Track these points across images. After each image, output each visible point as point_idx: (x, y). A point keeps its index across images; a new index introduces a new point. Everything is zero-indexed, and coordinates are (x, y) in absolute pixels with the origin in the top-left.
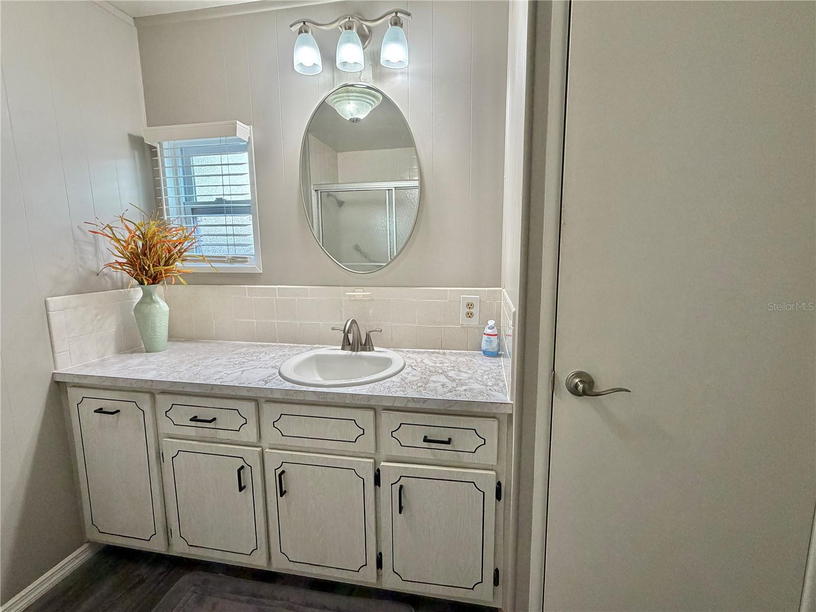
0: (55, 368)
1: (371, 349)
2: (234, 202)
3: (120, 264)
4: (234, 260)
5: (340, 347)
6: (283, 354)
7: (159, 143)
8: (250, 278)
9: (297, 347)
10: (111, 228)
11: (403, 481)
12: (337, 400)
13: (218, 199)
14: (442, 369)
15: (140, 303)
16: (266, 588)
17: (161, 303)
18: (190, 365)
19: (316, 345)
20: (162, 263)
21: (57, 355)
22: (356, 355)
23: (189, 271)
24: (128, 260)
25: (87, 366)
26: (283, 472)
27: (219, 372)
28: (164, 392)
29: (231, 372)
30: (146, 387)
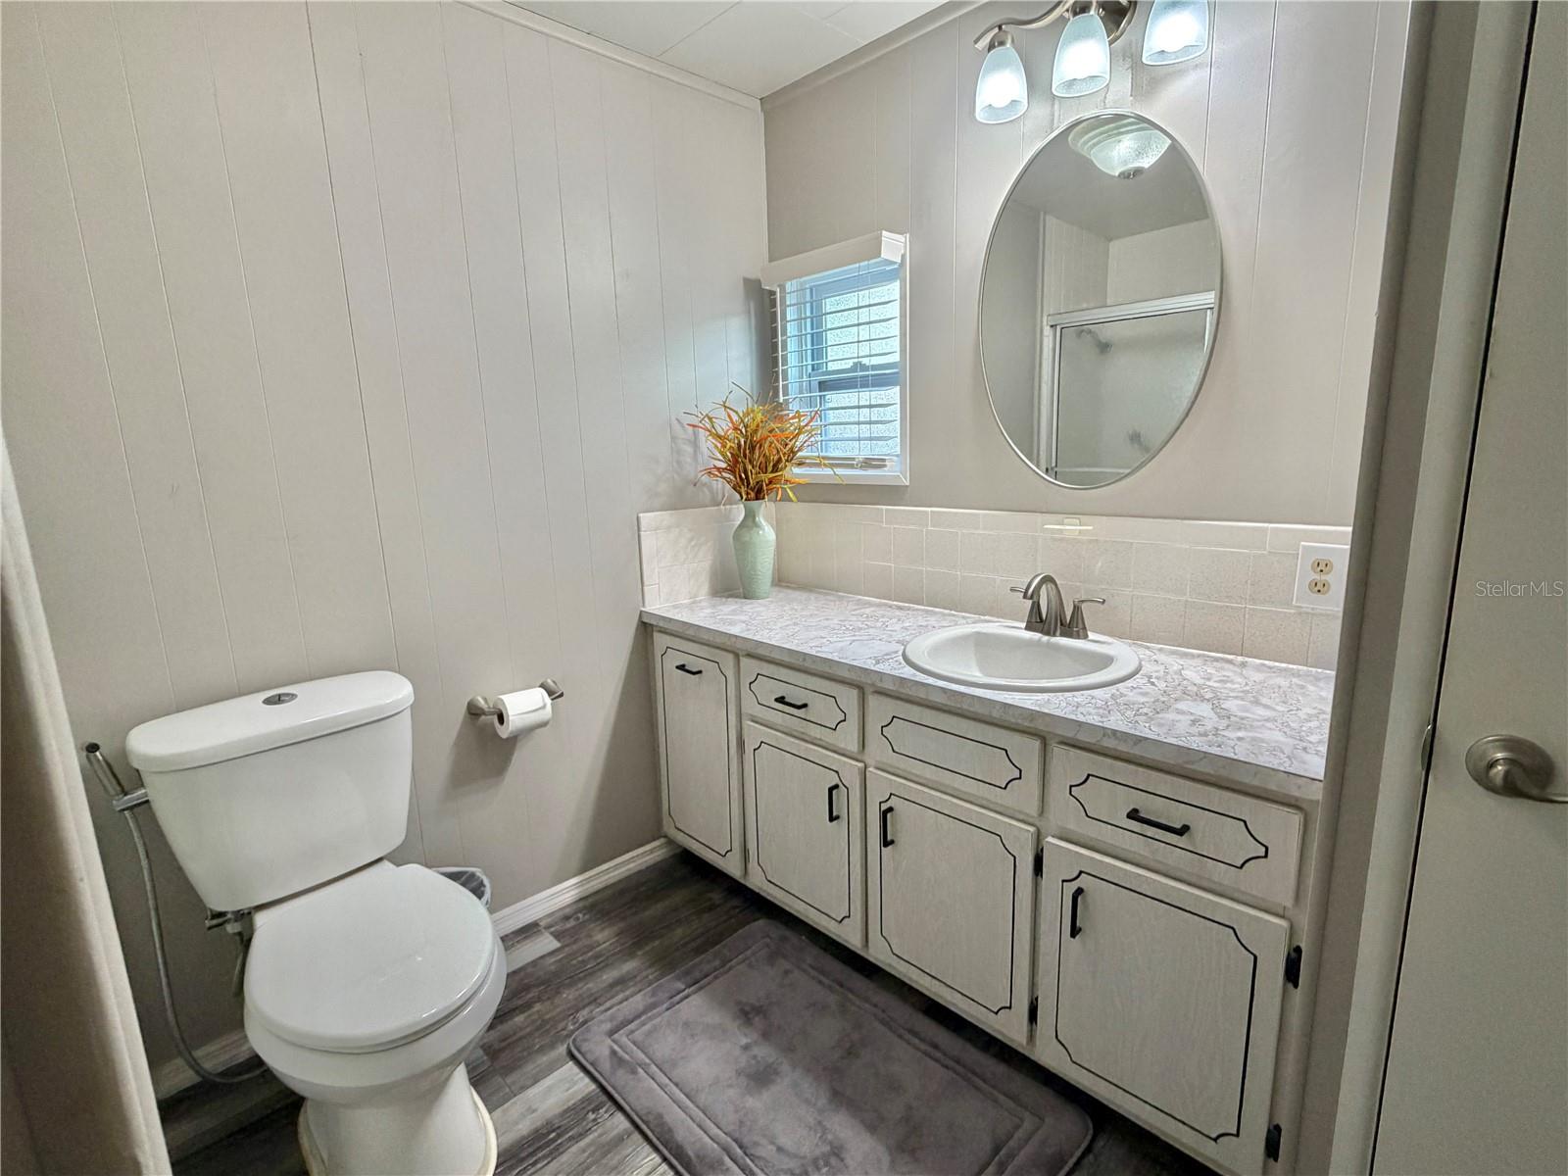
0: (644, 606)
1: (1081, 634)
2: (874, 368)
3: (718, 469)
4: (868, 463)
5: (1024, 625)
6: (924, 624)
7: (779, 286)
8: (889, 494)
9: (954, 615)
10: (710, 419)
11: (1084, 882)
12: (978, 709)
13: (855, 364)
14: (1213, 692)
15: (742, 525)
16: (858, 981)
17: (766, 528)
18: (788, 622)
19: (986, 617)
20: (770, 469)
21: (646, 588)
22: (1048, 642)
23: (802, 481)
24: (729, 465)
25: (675, 607)
26: (890, 809)
27: (822, 638)
28: (749, 655)
29: (835, 640)
30: (729, 643)
